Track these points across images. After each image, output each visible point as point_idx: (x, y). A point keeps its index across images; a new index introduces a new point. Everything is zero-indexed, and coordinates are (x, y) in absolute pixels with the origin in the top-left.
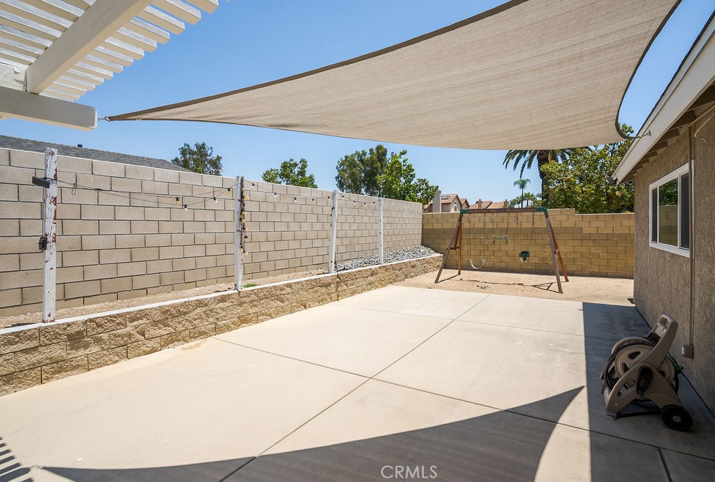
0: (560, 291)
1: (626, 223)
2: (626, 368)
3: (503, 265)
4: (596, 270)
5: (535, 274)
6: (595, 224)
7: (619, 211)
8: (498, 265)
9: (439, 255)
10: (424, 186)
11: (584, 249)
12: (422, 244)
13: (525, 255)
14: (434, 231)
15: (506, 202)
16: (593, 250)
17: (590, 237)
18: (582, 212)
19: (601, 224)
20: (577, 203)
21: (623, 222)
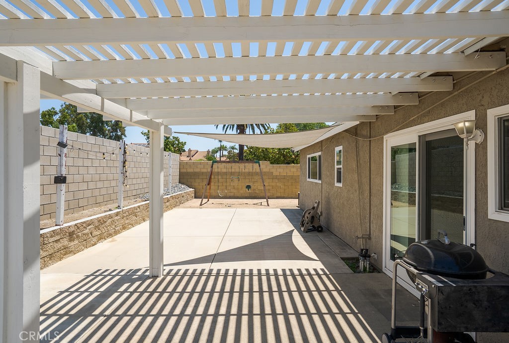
0: (268, 205)
1: (293, 170)
2: (307, 218)
3: (232, 195)
4: (279, 195)
5: (252, 199)
6: (279, 170)
7: (289, 163)
8: (229, 194)
9: (191, 189)
10: (177, 142)
11: (273, 184)
12: (179, 183)
13: (248, 187)
14: (187, 174)
15: (208, 152)
16: (278, 184)
17: (276, 177)
18: (272, 163)
19: (281, 170)
20: (269, 158)
21: (291, 170)
